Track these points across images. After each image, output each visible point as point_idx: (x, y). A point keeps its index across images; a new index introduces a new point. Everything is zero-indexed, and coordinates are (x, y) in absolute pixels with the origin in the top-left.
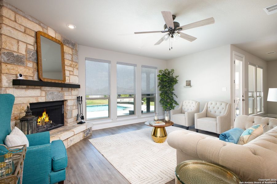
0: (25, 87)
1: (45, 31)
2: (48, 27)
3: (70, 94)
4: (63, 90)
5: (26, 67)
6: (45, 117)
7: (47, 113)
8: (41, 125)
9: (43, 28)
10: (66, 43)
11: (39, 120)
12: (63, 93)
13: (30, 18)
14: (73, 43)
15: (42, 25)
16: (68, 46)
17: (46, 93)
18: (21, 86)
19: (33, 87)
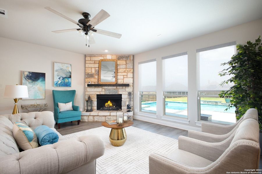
0: (94, 87)
1: (105, 58)
2: (106, 55)
3: (124, 91)
4: (117, 88)
5: (95, 78)
6: (109, 103)
7: (111, 102)
8: (107, 107)
9: (103, 57)
10: (120, 59)
11: (106, 104)
12: (117, 90)
13: (97, 56)
14: (127, 56)
15: (103, 56)
16: (122, 60)
17: (105, 90)
18: (92, 87)
19: (98, 87)
